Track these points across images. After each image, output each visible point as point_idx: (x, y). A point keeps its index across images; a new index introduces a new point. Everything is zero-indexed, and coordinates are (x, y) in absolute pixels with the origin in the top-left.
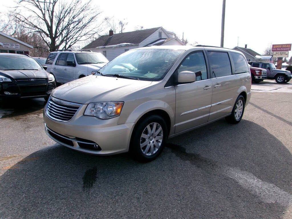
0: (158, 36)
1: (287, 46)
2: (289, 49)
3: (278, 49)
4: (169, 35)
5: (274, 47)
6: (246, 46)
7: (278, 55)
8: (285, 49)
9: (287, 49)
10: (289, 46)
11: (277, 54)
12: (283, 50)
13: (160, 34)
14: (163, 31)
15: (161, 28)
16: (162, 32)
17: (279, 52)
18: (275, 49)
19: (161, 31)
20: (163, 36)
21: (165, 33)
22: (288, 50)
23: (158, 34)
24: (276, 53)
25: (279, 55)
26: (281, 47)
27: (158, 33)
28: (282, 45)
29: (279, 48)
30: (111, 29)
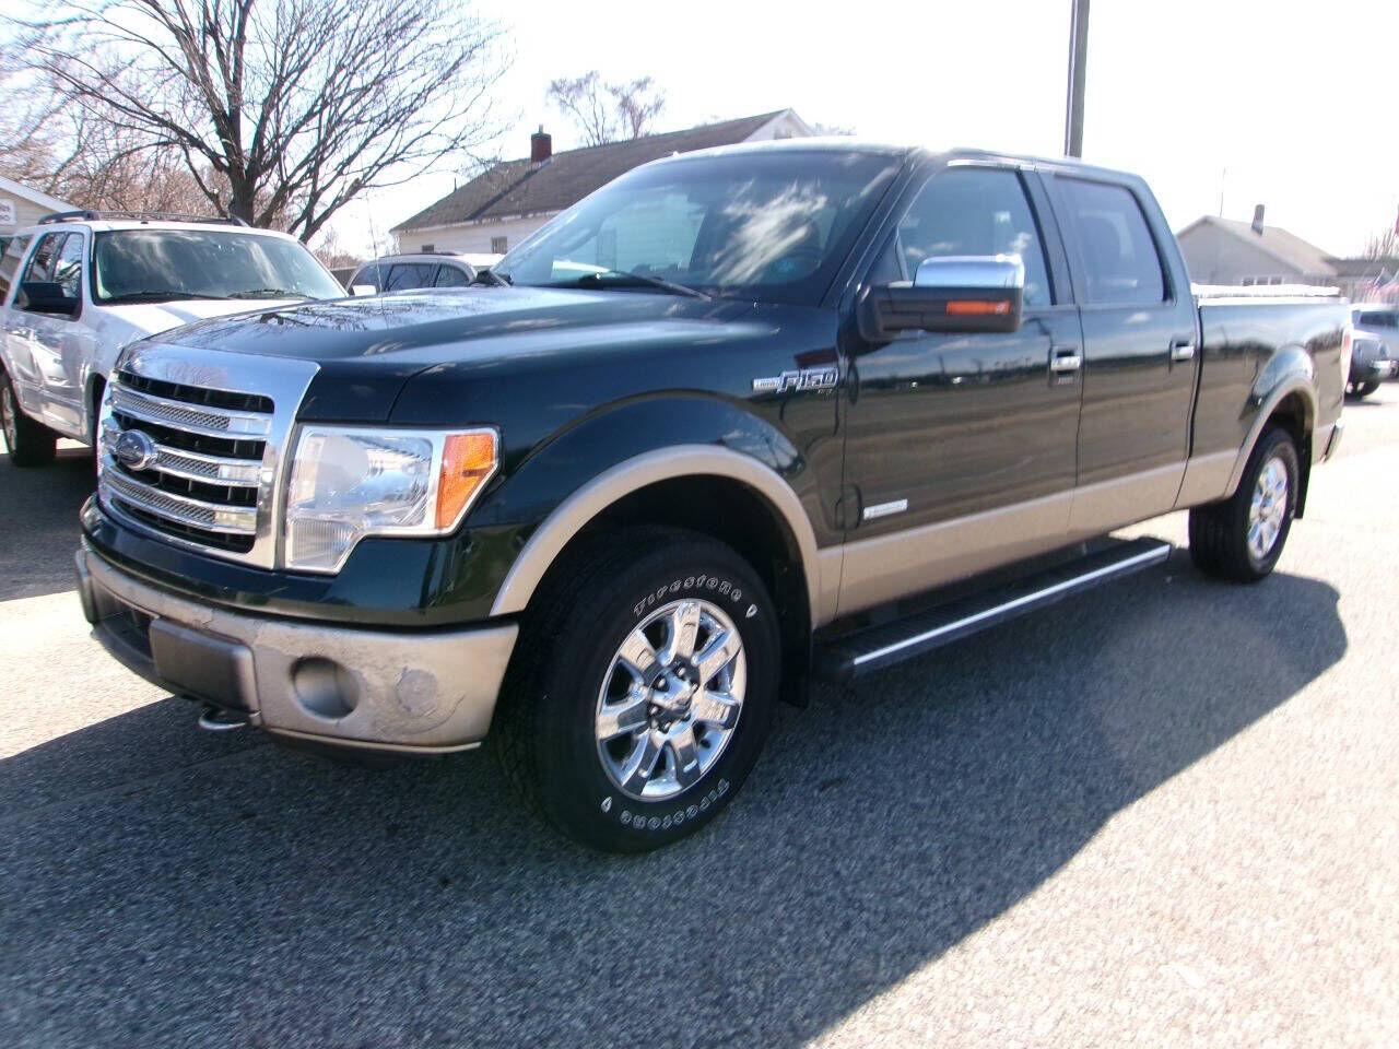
14: (800, 130)
19: (784, 130)
30: (541, 128)
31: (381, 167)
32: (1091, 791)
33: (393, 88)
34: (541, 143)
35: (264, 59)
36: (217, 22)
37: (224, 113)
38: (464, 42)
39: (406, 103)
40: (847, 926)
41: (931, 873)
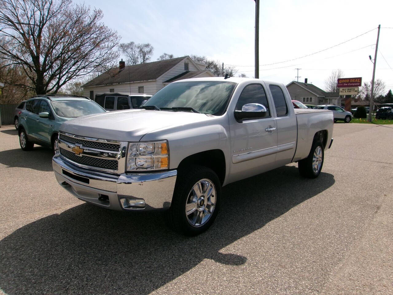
0: (184, 69)
1: (356, 81)
2: (359, 84)
3: (345, 84)
4: (199, 66)
5: (340, 82)
6: (306, 80)
7: (345, 92)
8: (353, 84)
9: (356, 84)
10: (359, 80)
11: (344, 91)
12: (352, 86)
13: (186, 66)
14: (191, 61)
15: (187, 57)
16: (189, 63)
17: (347, 88)
18: (342, 85)
20: (191, 68)
21: (193, 65)
22: (357, 86)
23: (184, 66)
24: (343, 90)
25: (347, 91)
26: (348, 81)
27: (183, 64)
28: (350, 79)
29: (346, 83)
30: (122, 60)
31: (79, 70)
33: (82, 49)
34: (122, 64)
37: (35, 56)
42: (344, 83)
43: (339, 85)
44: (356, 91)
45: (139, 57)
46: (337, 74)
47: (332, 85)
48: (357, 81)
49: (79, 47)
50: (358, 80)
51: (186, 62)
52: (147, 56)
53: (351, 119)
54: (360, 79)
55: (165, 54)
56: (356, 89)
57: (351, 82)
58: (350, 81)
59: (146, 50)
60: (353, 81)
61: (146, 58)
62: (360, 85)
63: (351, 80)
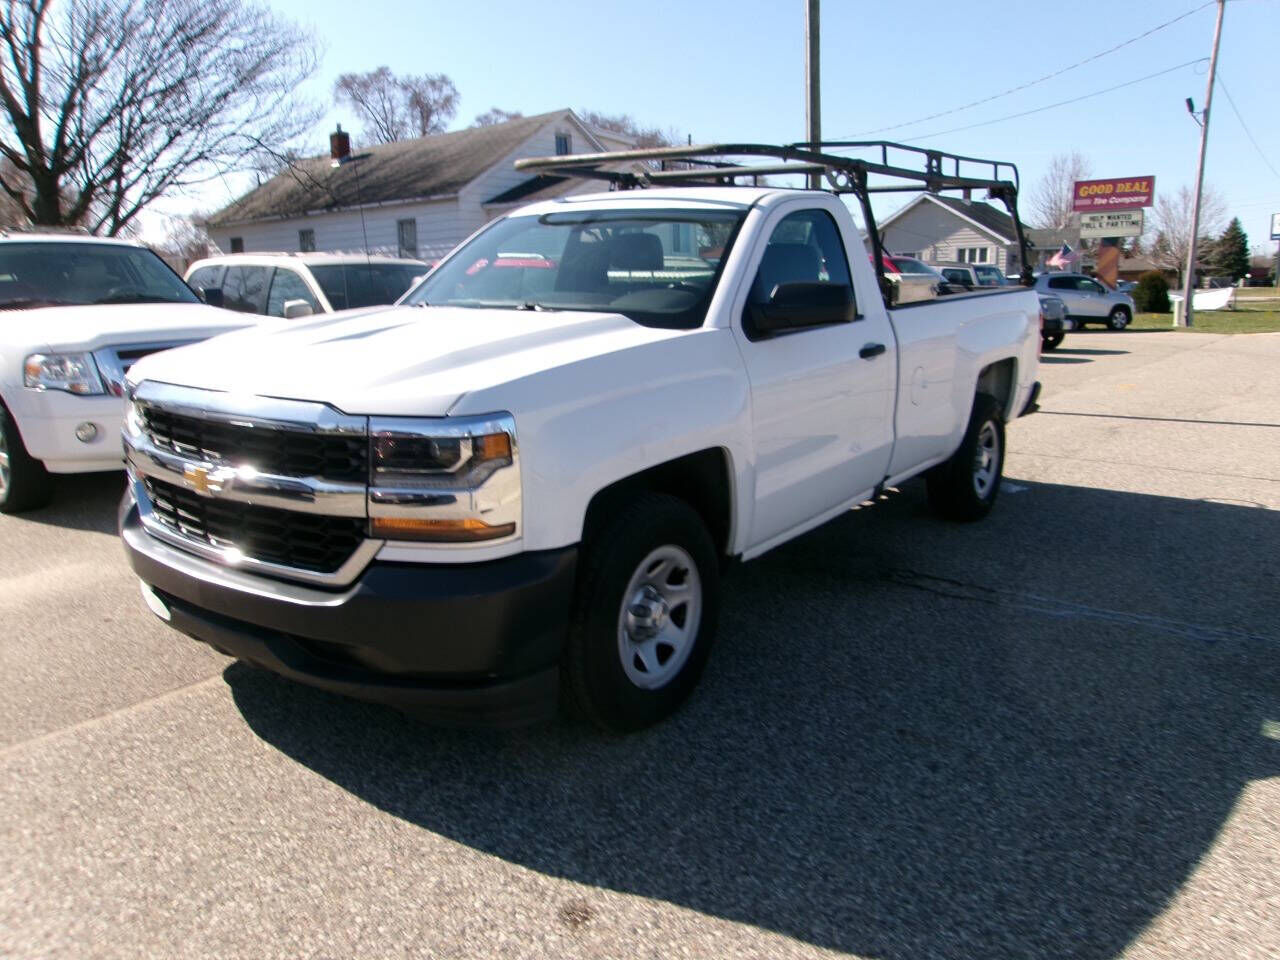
0: (553, 154)
1: (1137, 187)
2: (1143, 199)
3: (1098, 201)
4: (604, 142)
5: (1081, 194)
7: (1100, 226)
8: (1127, 200)
9: (1135, 199)
10: (1144, 184)
11: (1097, 225)
12: (1122, 206)
13: (560, 142)
14: (578, 129)
15: (566, 114)
16: (574, 133)
17: (1105, 215)
18: (1087, 202)
19: (565, 128)
21: (586, 139)
22: (1138, 206)
23: (550, 144)
24: (1093, 219)
25: (1104, 225)
26: (1109, 189)
27: (553, 137)
28: (1115, 182)
29: (1103, 196)
30: (339, 127)
31: (187, 164)
32: (855, 659)
33: (195, 88)
34: (340, 142)
35: (60, 61)
36: (11, 24)
37: (23, 115)
38: (261, 48)
39: (208, 104)
40: (692, 759)
41: (747, 721)
42: (1097, 196)
43: (1079, 203)
44: (1133, 223)
45: (408, 120)
46: (1069, 166)
47: (1053, 205)
48: (1138, 190)
49: (181, 82)
50: (1141, 184)
51: (563, 131)
52: (434, 119)
53: (1129, 320)
54: (1149, 181)
55: (497, 112)
56: (1136, 216)
57: (1118, 191)
58: (1115, 187)
59: (432, 95)
60: (1126, 191)
61: (431, 125)
62: (1149, 203)
63: (1119, 185)
